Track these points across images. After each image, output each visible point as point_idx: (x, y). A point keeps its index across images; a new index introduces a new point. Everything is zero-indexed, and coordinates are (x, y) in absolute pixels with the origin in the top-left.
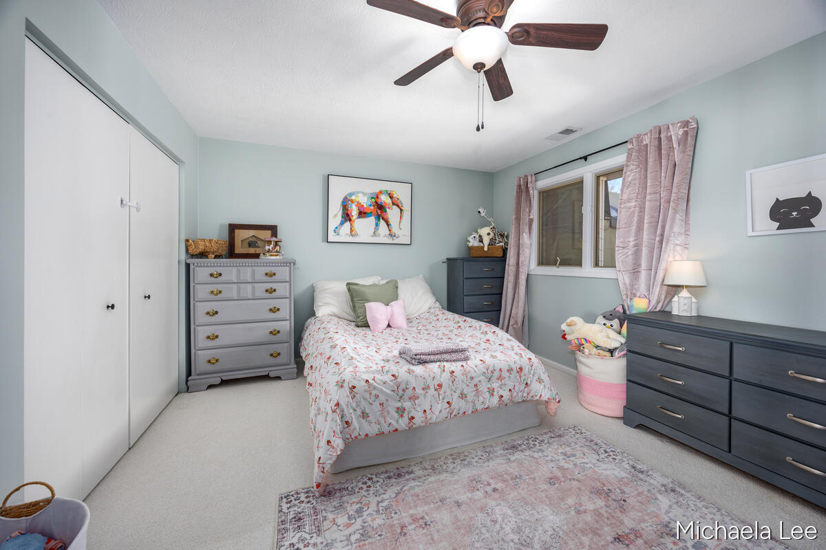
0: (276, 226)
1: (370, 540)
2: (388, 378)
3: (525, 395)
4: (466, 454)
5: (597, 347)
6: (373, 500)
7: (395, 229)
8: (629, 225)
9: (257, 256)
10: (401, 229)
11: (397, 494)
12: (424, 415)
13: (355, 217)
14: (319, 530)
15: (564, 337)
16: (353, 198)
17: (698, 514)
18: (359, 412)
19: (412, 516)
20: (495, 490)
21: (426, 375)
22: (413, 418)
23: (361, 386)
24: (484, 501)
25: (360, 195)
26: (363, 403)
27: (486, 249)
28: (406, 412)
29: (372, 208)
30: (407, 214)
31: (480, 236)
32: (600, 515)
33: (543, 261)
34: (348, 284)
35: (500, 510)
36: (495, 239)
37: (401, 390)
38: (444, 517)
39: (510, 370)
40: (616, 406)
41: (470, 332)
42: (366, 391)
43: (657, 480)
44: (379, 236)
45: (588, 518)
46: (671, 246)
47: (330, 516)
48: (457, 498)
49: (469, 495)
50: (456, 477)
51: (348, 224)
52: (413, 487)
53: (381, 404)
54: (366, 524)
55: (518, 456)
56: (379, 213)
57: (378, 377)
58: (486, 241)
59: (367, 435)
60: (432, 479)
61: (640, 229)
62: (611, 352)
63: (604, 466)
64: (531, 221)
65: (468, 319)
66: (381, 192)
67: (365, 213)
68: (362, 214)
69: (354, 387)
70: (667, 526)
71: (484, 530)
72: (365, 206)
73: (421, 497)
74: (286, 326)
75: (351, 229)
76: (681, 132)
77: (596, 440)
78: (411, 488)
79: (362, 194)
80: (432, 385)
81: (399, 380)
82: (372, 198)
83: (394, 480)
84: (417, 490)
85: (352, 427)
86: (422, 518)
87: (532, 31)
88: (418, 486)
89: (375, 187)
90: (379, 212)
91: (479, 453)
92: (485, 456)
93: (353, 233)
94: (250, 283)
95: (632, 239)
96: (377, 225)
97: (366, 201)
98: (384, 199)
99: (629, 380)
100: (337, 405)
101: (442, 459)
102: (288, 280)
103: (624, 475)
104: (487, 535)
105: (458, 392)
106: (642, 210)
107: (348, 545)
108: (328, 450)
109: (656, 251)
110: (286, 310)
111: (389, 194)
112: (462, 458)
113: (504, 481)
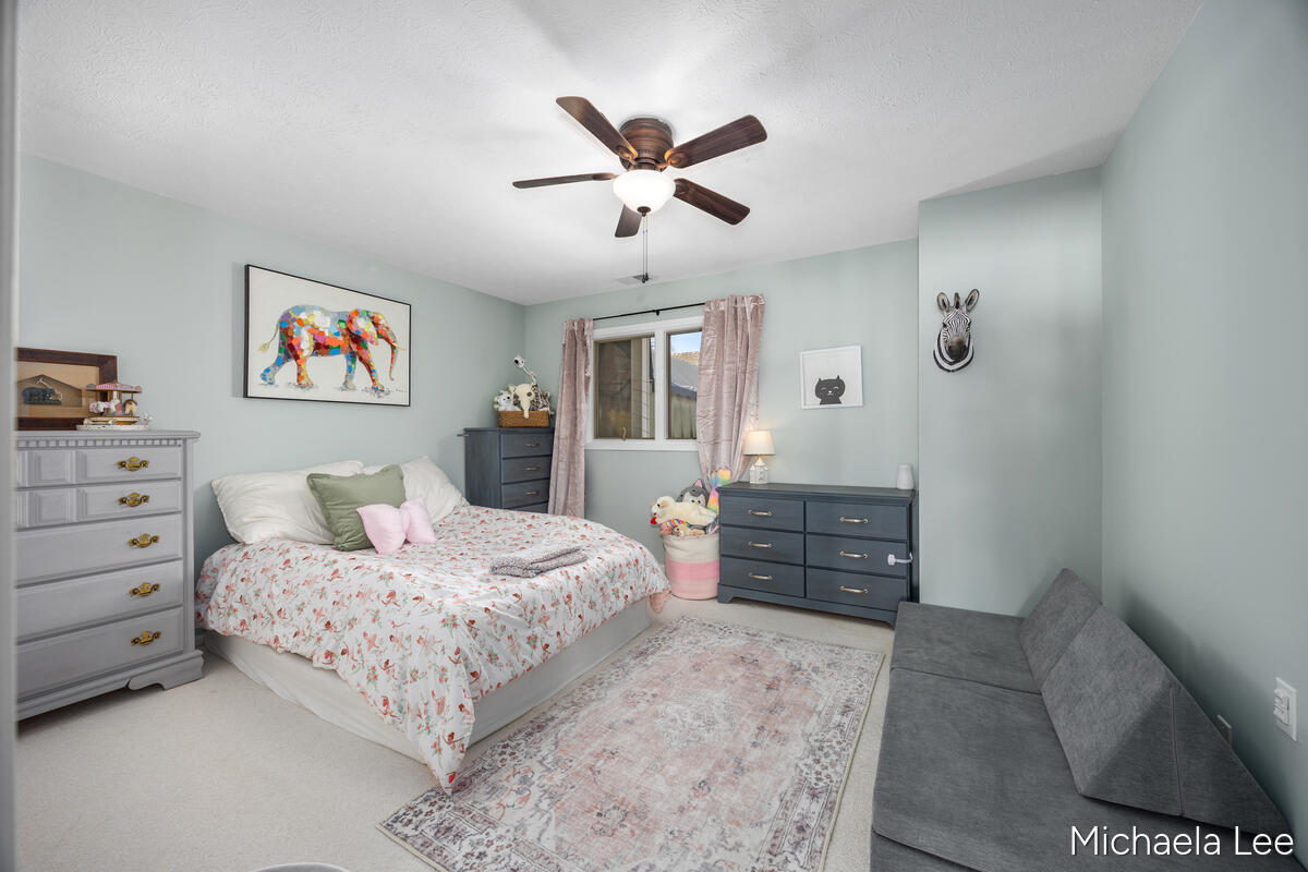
0: (114, 358)
1: (565, 797)
2: (511, 600)
3: (643, 590)
4: (599, 676)
5: (691, 526)
6: (533, 763)
7: (383, 379)
8: (709, 392)
9: (71, 424)
10: (393, 380)
11: (556, 745)
12: (557, 639)
13: (306, 353)
14: (490, 823)
15: (653, 521)
16: (303, 316)
17: (803, 650)
18: (485, 656)
19: (591, 754)
20: (654, 696)
21: (552, 586)
22: (547, 646)
23: (481, 617)
24: (651, 708)
25: (317, 313)
26: (490, 642)
27: (526, 415)
28: (539, 640)
29: (341, 338)
30: (402, 355)
31: (516, 397)
32: (748, 677)
33: (602, 432)
34: (311, 477)
35: (672, 709)
36: (538, 402)
37: (530, 613)
38: (624, 740)
39: (628, 564)
40: (709, 586)
41: (553, 530)
42: (490, 624)
43: (769, 638)
44: (354, 389)
45: (742, 683)
46: (748, 418)
47: (492, 804)
48: (625, 717)
49: (635, 710)
50: (608, 702)
51: (291, 365)
52: (569, 731)
53: (510, 637)
54: (546, 787)
55: (651, 660)
56: (355, 349)
57: (497, 601)
58: (526, 404)
59: (499, 684)
60: (583, 713)
61: (719, 398)
62: (705, 528)
63: (727, 641)
64: (587, 379)
65: (536, 514)
66: (357, 313)
67: (327, 347)
68: (321, 348)
69: (473, 622)
70: (791, 666)
71: (671, 730)
72: (327, 334)
73: (586, 734)
74: (172, 574)
75: (299, 374)
76: (752, 306)
77: (707, 623)
78: (566, 734)
79: (323, 312)
80: (561, 597)
81: (524, 599)
82: (340, 321)
83: (538, 734)
84: (575, 731)
85: (481, 679)
86: (604, 751)
87: (692, 190)
88: (574, 726)
89: (348, 303)
90: (354, 347)
91: (613, 671)
92: (621, 672)
93: (303, 382)
94: (72, 486)
95: (711, 408)
96: (350, 370)
97: (328, 325)
98: (363, 325)
99: (722, 555)
100: (457, 652)
101: (577, 691)
102: (180, 474)
103: (745, 642)
104: (677, 733)
105: (588, 600)
106: (720, 378)
107: (543, 815)
108: (464, 718)
109: (735, 421)
110: (176, 538)
111: (373, 318)
112: (598, 682)
113: (657, 685)
